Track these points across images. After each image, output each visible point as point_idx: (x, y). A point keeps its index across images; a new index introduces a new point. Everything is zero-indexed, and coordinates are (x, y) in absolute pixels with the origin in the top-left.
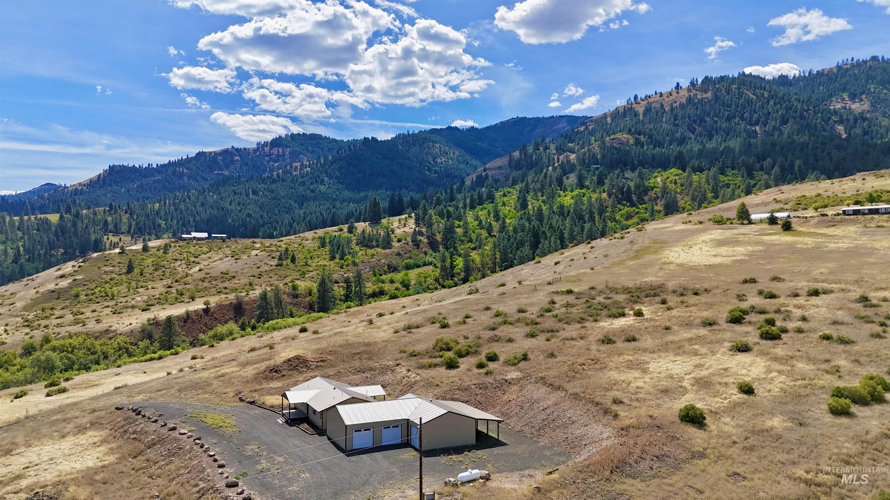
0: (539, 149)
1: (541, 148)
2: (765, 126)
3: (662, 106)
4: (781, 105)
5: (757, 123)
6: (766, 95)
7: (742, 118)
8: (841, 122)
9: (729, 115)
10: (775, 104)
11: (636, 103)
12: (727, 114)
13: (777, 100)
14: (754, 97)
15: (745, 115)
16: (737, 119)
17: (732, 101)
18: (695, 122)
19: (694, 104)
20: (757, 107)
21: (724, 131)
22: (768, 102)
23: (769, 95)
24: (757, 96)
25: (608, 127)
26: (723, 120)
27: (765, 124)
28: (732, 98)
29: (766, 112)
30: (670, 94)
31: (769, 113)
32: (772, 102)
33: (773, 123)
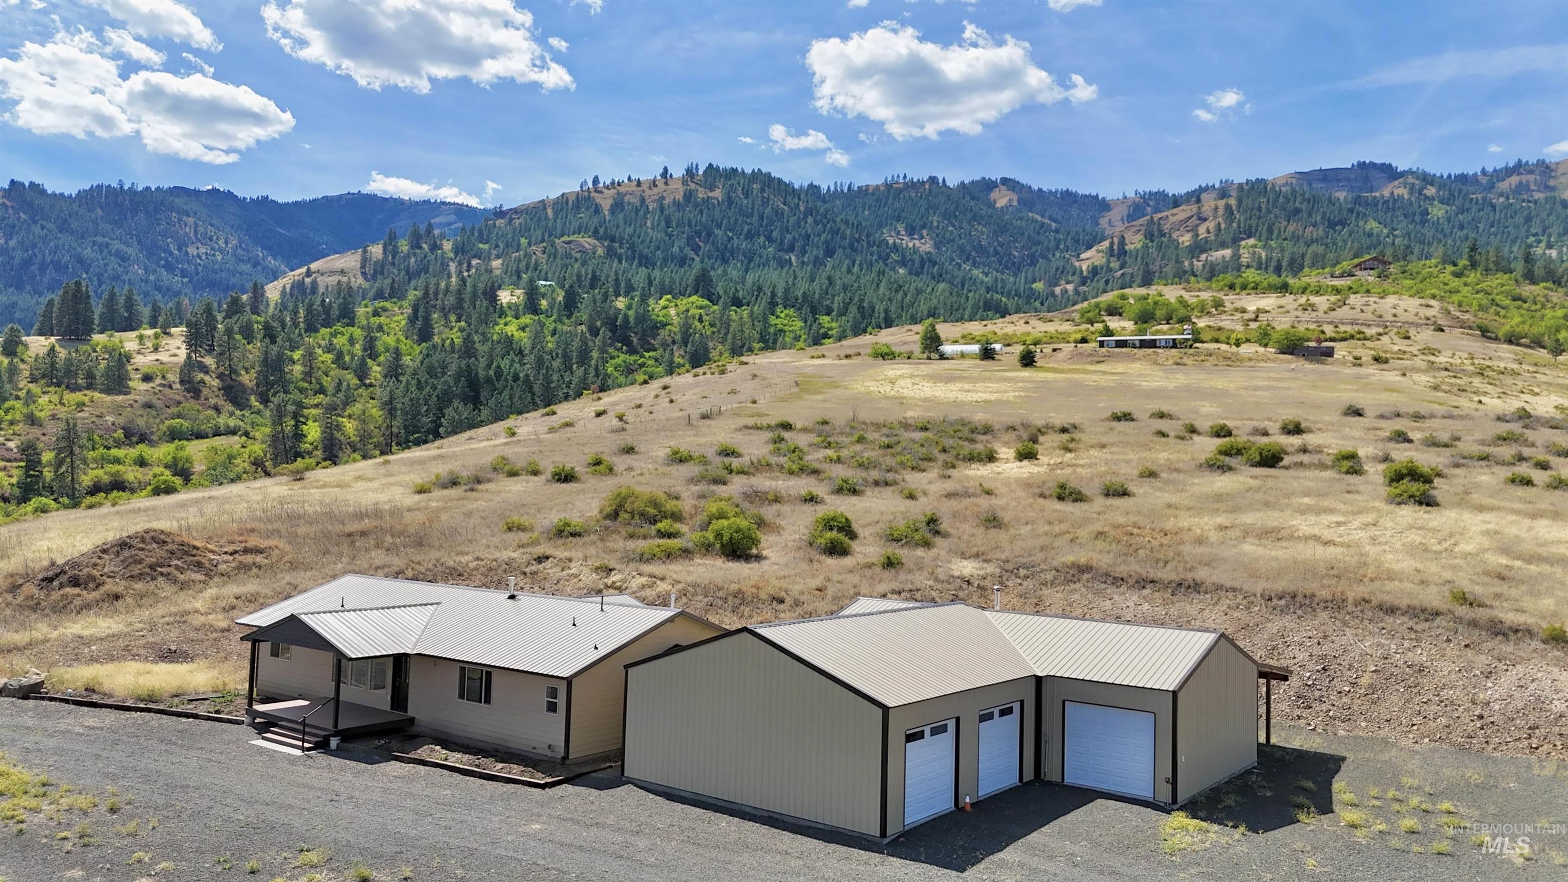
0: (420, 248)
1: (424, 246)
2: (803, 255)
3: (643, 200)
4: (825, 226)
5: (791, 249)
6: (802, 208)
7: (769, 239)
8: (903, 263)
9: (749, 231)
10: (816, 222)
11: (596, 191)
12: (746, 228)
13: (819, 218)
14: (786, 208)
15: (774, 234)
16: (762, 239)
17: (753, 209)
18: (698, 234)
19: (696, 205)
20: (791, 223)
21: (744, 255)
22: (805, 217)
23: (806, 208)
24: (789, 206)
25: (550, 225)
26: (742, 237)
27: (804, 252)
28: (753, 204)
29: (803, 232)
30: (654, 183)
31: (808, 236)
32: (810, 220)
33: (815, 253)
